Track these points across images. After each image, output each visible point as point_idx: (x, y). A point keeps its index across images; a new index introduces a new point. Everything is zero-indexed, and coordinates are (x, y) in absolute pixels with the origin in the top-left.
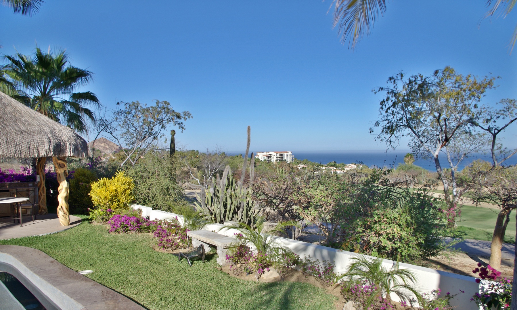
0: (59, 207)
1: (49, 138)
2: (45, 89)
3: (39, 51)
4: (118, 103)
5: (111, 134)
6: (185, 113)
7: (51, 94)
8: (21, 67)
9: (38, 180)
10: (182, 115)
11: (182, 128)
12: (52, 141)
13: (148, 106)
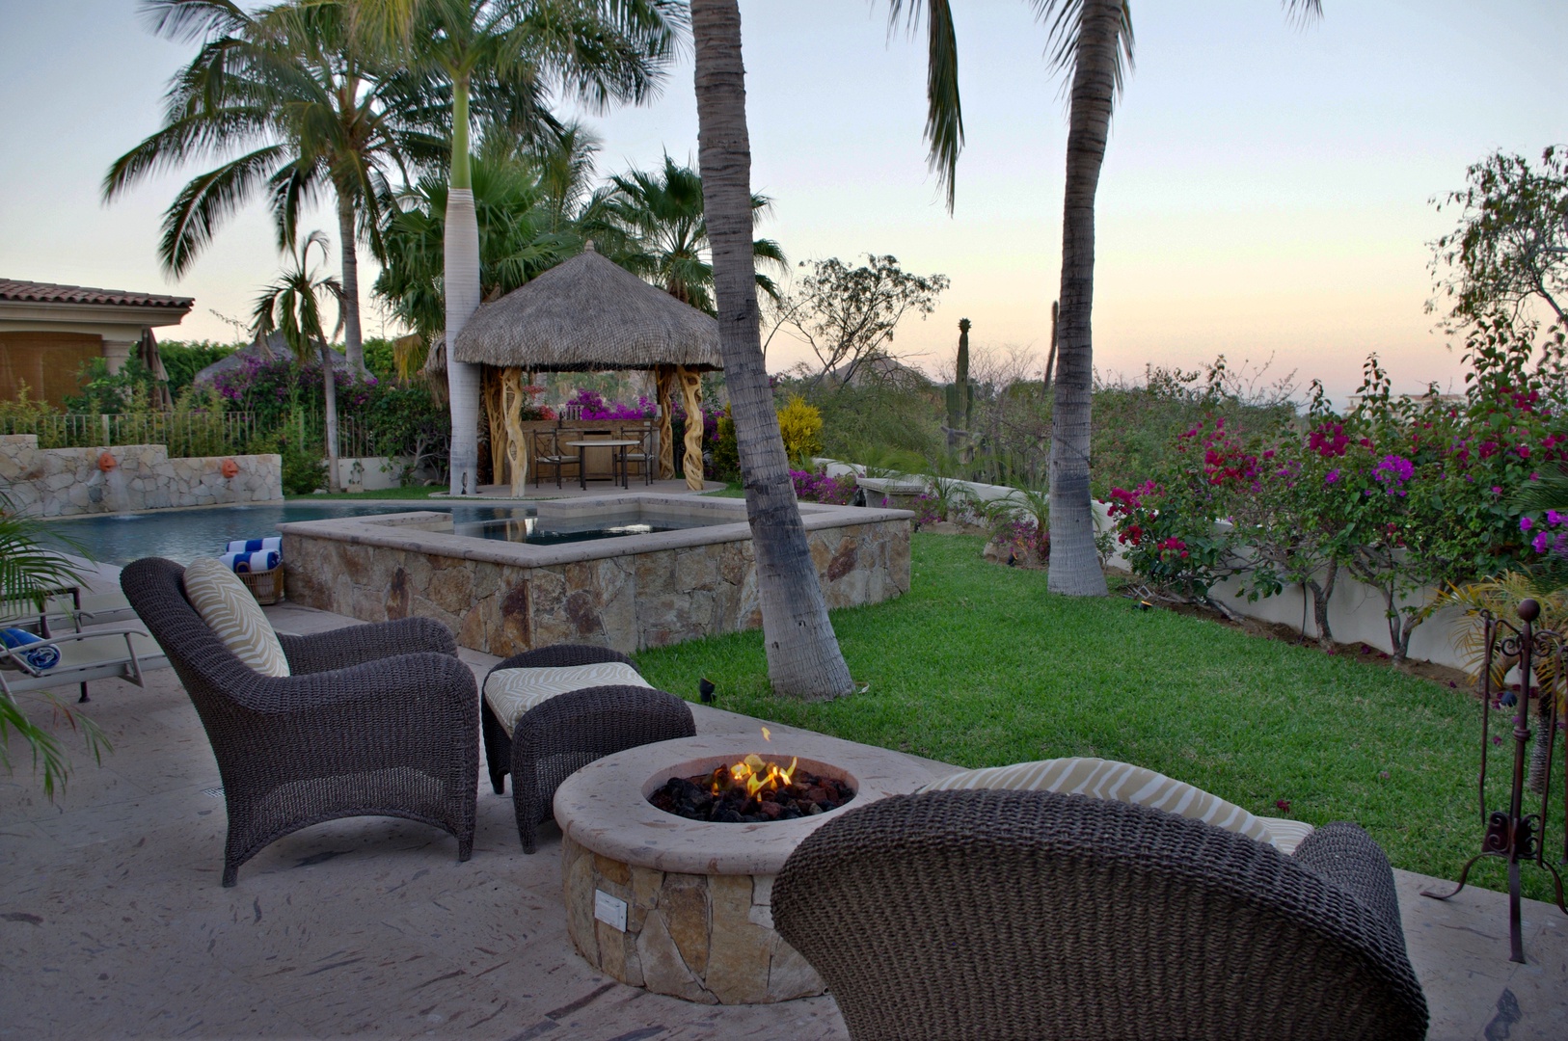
0: (686, 456)
1: (669, 331)
2: (683, 236)
3: (669, 162)
4: (802, 264)
5: (799, 325)
6: (936, 280)
7: (696, 247)
8: (637, 197)
9: (659, 413)
10: (929, 283)
11: (929, 310)
12: (674, 335)
13: (855, 268)
